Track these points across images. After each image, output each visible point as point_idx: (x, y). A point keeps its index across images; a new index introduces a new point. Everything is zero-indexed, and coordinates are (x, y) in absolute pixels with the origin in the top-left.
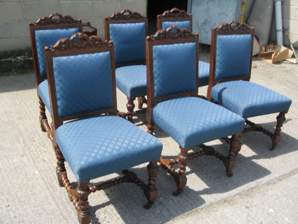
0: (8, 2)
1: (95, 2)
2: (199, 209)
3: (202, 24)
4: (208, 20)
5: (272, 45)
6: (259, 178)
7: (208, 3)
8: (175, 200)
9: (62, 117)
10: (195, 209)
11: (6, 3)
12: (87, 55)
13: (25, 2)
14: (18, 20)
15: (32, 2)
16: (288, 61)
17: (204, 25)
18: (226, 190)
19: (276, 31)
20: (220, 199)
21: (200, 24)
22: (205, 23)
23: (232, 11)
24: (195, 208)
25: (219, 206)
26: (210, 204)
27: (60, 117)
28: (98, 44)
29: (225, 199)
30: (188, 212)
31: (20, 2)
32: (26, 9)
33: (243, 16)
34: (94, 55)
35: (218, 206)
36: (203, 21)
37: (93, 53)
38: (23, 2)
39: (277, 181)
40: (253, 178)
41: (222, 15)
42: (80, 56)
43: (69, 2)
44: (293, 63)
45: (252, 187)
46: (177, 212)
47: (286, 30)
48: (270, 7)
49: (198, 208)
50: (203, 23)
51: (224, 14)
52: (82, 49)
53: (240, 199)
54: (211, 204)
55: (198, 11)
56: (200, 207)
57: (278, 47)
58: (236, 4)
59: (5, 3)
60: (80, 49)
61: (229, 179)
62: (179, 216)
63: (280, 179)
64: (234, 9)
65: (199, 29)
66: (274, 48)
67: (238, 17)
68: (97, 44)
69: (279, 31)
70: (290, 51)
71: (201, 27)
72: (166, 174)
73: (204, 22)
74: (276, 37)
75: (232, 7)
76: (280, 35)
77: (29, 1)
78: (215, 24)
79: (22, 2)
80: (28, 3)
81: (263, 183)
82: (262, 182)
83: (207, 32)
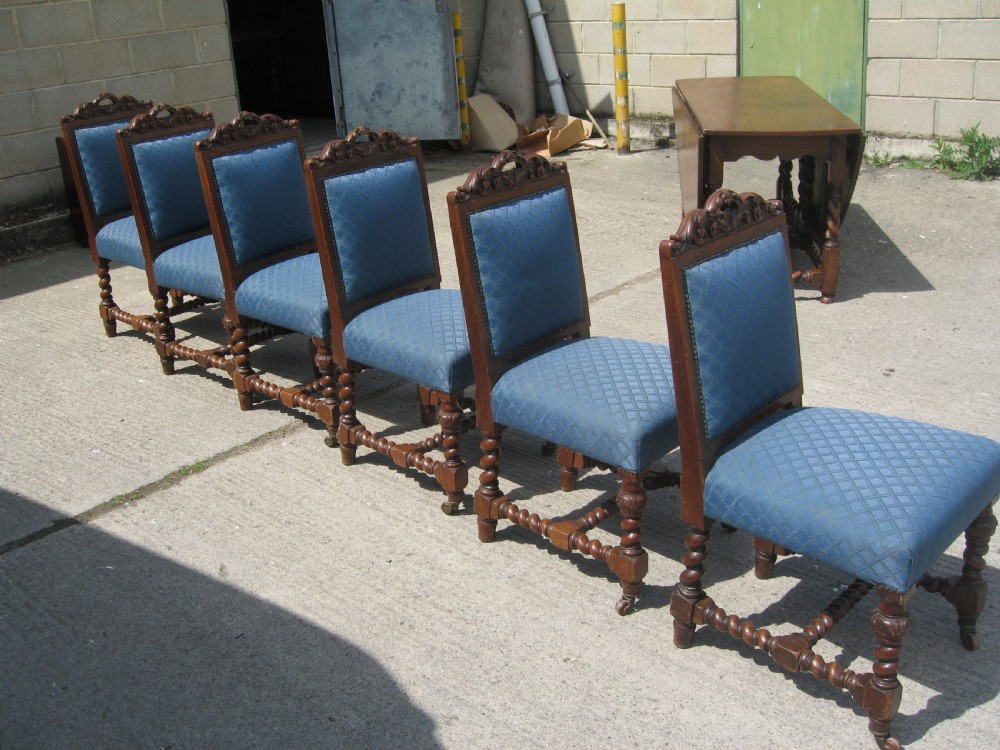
3: (373, 97)
4: (384, 84)
5: (544, 117)
7: (376, 44)
16: (586, 145)
17: (377, 98)
19: (548, 85)
21: (367, 97)
22: (379, 92)
23: (435, 52)
33: (462, 63)
36: (373, 88)
41: (415, 66)
44: (598, 148)
47: (568, 78)
48: (521, 32)
50: (374, 94)
51: (419, 63)
55: (357, 68)
57: (558, 119)
58: (440, 35)
64: (438, 48)
65: (367, 110)
66: (550, 123)
67: (451, 65)
69: (553, 83)
70: (585, 123)
71: (371, 104)
73: (376, 91)
74: (550, 100)
75: (433, 44)
76: (557, 92)
78: (403, 90)
83: (387, 113)
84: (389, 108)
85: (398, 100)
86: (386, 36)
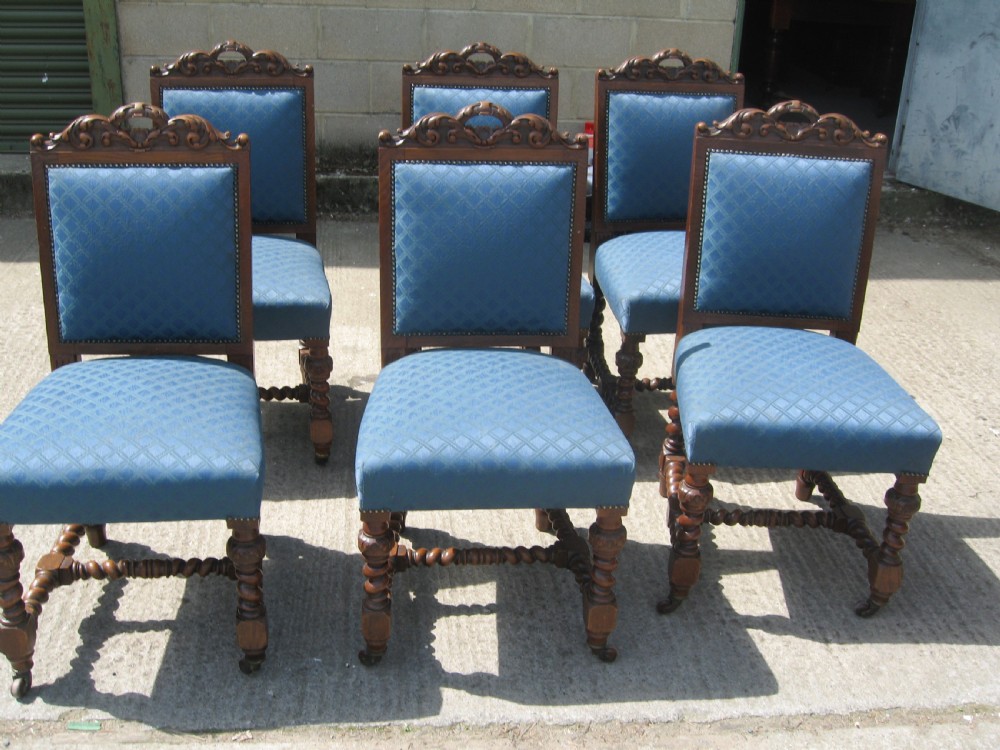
0: (275, 3)
1: (549, 18)
2: (400, 726)
3: (946, 123)
4: (966, 108)
6: (709, 697)
7: (973, 44)
8: (354, 676)
9: (70, 342)
10: (387, 723)
11: (268, 6)
12: (151, 172)
13: (325, 6)
14: (300, 59)
15: (344, 8)
17: (952, 127)
18: (548, 698)
20: (495, 720)
21: (939, 121)
22: (955, 119)
24: (385, 720)
25: (474, 743)
26: (447, 723)
27: (65, 341)
28: (194, 140)
29: (512, 725)
30: (354, 725)
31: (308, 5)
32: (323, 28)
34: (173, 173)
35: (474, 738)
36: (950, 110)
37: (175, 166)
38: (318, 5)
39: (771, 729)
40: (685, 690)
42: (129, 172)
43: (462, 12)
45: (652, 717)
46: (320, 712)
49: (397, 722)
50: (948, 120)
52: (140, 151)
53: (569, 742)
54: (453, 726)
55: (938, 73)
56: (405, 723)
59: (265, 6)
60: (137, 150)
61: (597, 666)
62: (317, 726)
63: (789, 725)
65: (933, 140)
68: (191, 139)
71: (941, 134)
72: (407, 592)
73: (953, 116)
77: (336, 5)
78: (992, 126)
79: (315, 7)
80: (331, 8)
81: (709, 718)
82: (707, 713)
83: (960, 153)
84: (963, 146)
85: (979, 140)
86: (992, 34)
